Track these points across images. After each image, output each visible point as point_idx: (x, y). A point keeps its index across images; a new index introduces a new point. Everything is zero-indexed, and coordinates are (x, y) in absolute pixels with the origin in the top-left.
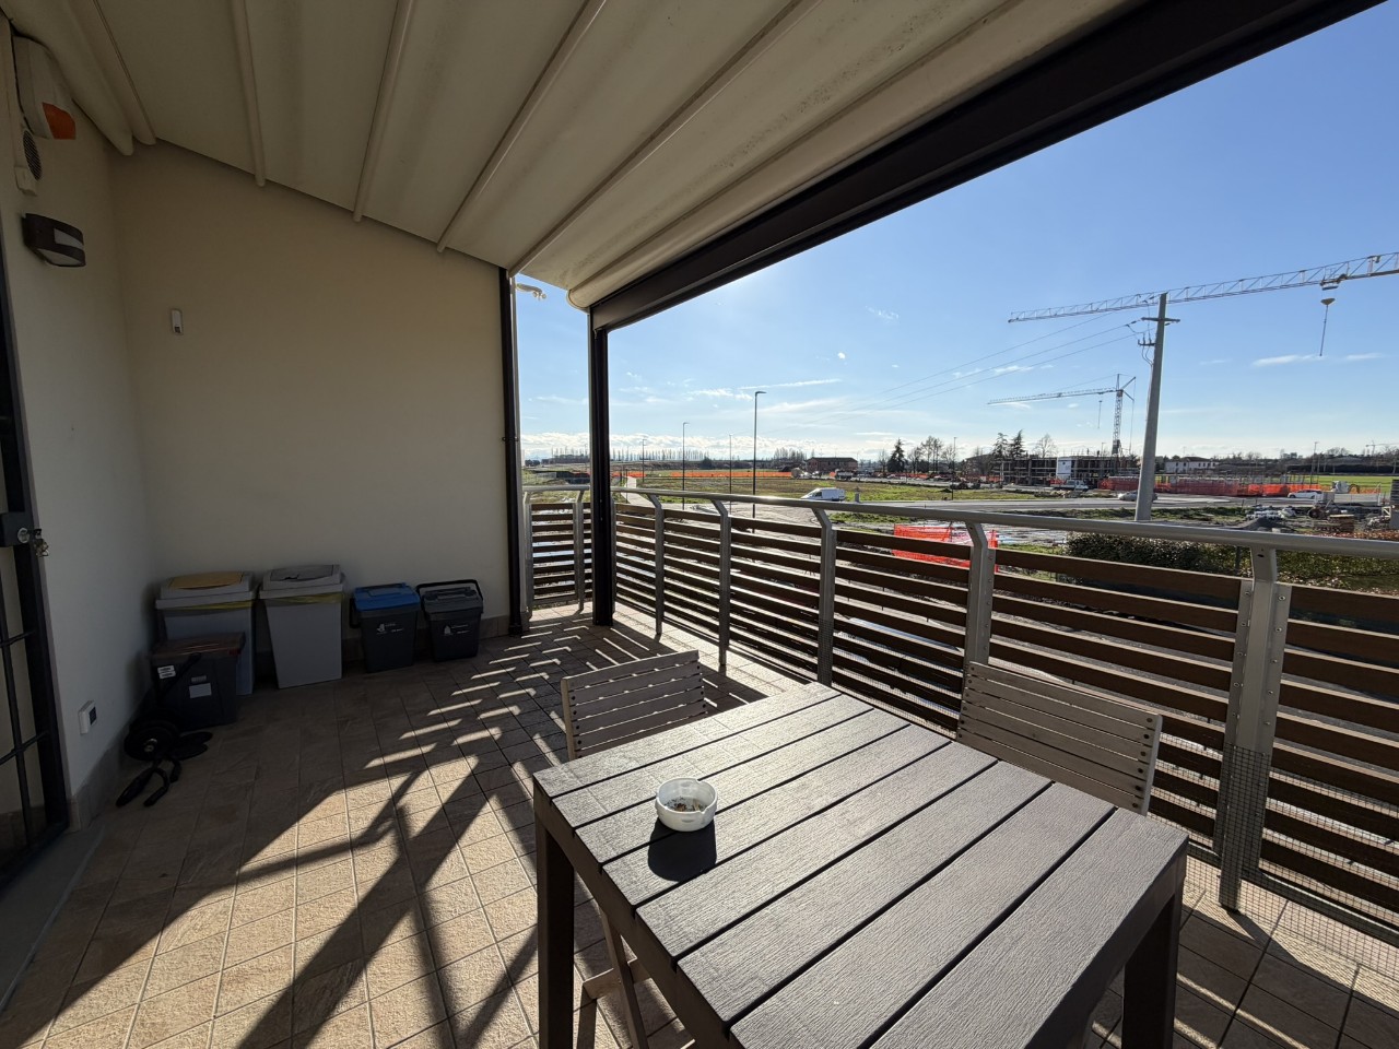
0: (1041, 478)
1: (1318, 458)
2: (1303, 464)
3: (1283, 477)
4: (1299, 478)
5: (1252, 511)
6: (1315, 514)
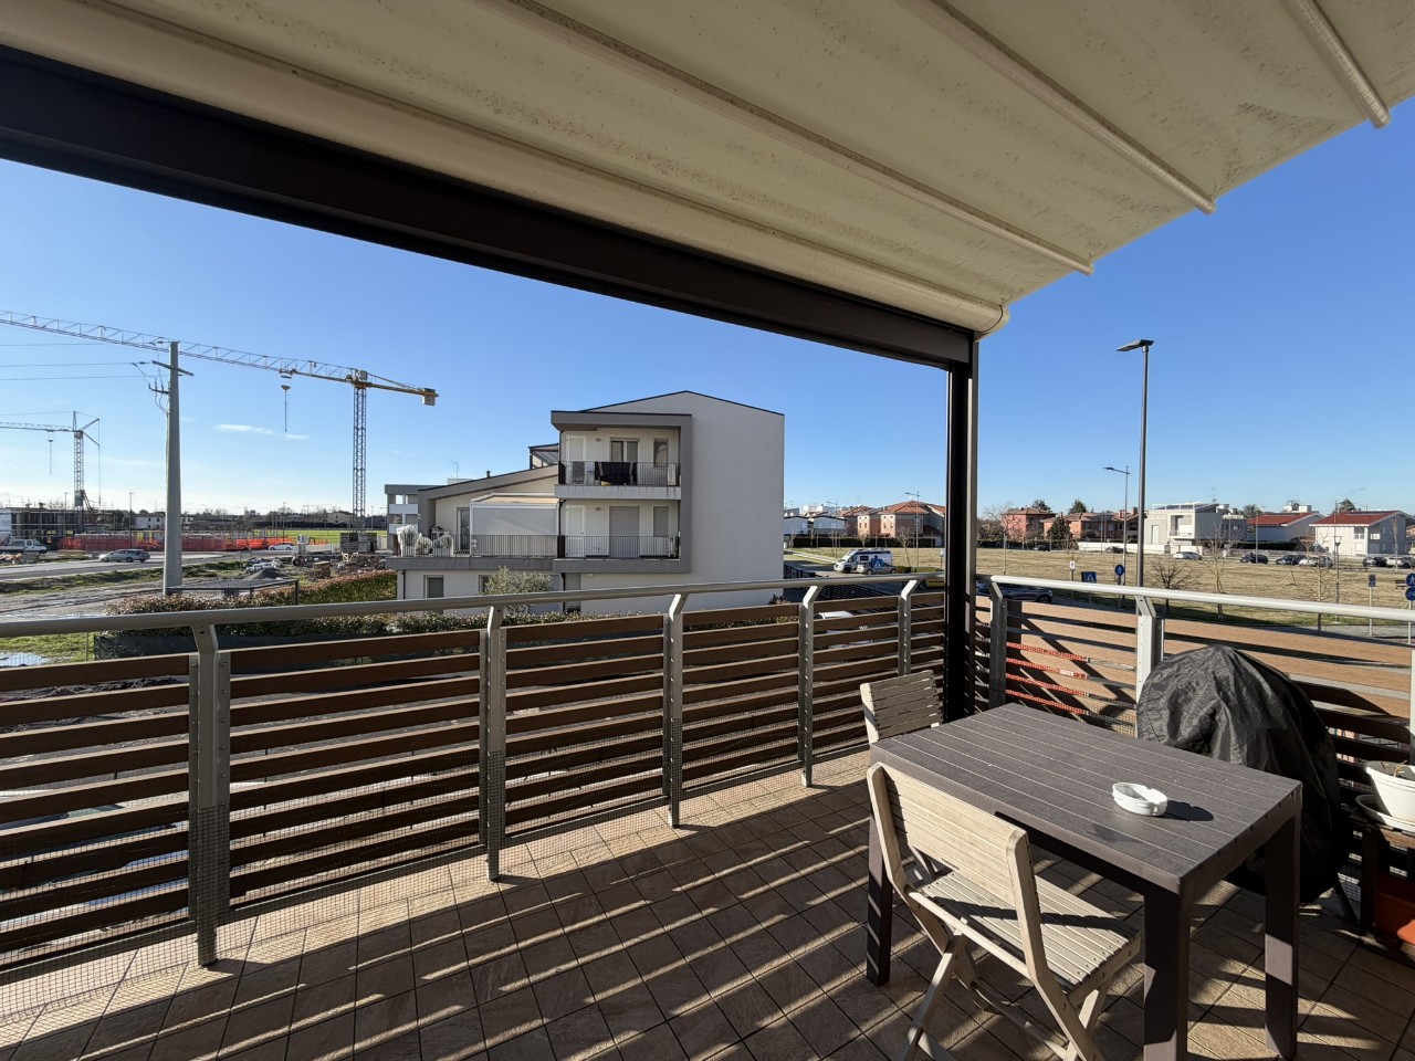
1: (273, 515)
2: (264, 520)
3: (257, 532)
4: (270, 533)
5: (249, 564)
6: (298, 563)
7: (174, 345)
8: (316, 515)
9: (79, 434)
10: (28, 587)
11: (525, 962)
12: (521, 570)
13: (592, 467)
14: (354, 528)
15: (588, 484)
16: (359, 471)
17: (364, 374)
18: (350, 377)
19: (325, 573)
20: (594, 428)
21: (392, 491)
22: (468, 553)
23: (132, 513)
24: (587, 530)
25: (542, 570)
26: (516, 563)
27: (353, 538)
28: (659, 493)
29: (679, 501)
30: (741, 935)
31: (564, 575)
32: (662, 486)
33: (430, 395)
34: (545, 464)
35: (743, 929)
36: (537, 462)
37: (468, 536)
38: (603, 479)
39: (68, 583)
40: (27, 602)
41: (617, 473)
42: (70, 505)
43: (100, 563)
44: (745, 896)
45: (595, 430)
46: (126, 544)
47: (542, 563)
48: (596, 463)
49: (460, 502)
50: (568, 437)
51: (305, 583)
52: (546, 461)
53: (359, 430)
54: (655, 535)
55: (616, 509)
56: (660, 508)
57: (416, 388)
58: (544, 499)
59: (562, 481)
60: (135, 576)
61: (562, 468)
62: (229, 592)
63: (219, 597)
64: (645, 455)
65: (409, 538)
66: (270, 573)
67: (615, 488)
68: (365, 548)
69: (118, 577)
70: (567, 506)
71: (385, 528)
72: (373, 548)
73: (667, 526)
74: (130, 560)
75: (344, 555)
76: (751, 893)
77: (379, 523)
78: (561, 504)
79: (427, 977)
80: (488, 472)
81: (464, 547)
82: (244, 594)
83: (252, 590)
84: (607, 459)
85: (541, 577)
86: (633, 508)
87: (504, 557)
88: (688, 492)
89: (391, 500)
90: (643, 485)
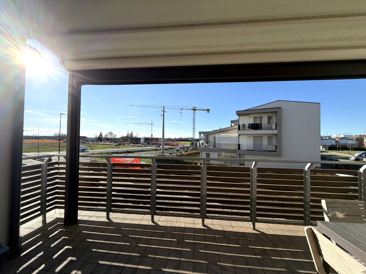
0: (138, 142)
2: (178, 140)
3: (176, 142)
4: (178, 142)
5: (175, 148)
6: (183, 149)
7: (164, 107)
8: (186, 139)
9: (152, 124)
10: (145, 151)
11: (206, 247)
12: (228, 153)
13: (248, 125)
14: (193, 141)
15: (247, 130)
16: (194, 129)
17: (195, 107)
18: (192, 109)
19: (187, 151)
20: (248, 114)
21: (200, 133)
22: (215, 148)
23: (158, 138)
24: (246, 143)
25: (233, 153)
26: (227, 151)
27: (193, 144)
28: (269, 132)
29: (277, 134)
30: (268, 268)
31: (240, 155)
32: (270, 130)
33: (208, 110)
34: (235, 125)
35: (270, 267)
36: (233, 125)
37: (215, 143)
38: (251, 128)
39: (150, 150)
40: (145, 153)
41: (255, 127)
42: (151, 137)
43: (154, 147)
44: (273, 258)
45: (249, 115)
46: (157, 144)
47: (234, 151)
48: (249, 124)
49: (214, 135)
50: (241, 118)
51: (183, 153)
52: (235, 124)
53: (194, 120)
54: (268, 145)
55: (255, 137)
56: (270, 137)
57: (205, 109)
58: (235, 134)
59: (239, 129)
60: (158, 150)
61: (239, 126)
62: (171, 154)
63: (169, 155)
64: (265, 121)
65: (203, 144)
66: (178, 150)
67: (255, 131)
68: (195, 146)
69: (156, 150)
70: (241, 136)
71: (199, 141)
72: (196, 146)
73: (272, 142)
74: (158, 147)
75: (191, 147)
76: (275, 258)
77: (198, 140)
78: (239, 135)
79: (185, 241)
80: (220, 128)
81: (215, 146)
82: (173, 154)
83: (174, 154)
84: (252, 123)
85: (233, 155)
86: (261, 136)
87: (224, 149)
88: (280, 131)
89: (200, 135)
90: (264, 130)
